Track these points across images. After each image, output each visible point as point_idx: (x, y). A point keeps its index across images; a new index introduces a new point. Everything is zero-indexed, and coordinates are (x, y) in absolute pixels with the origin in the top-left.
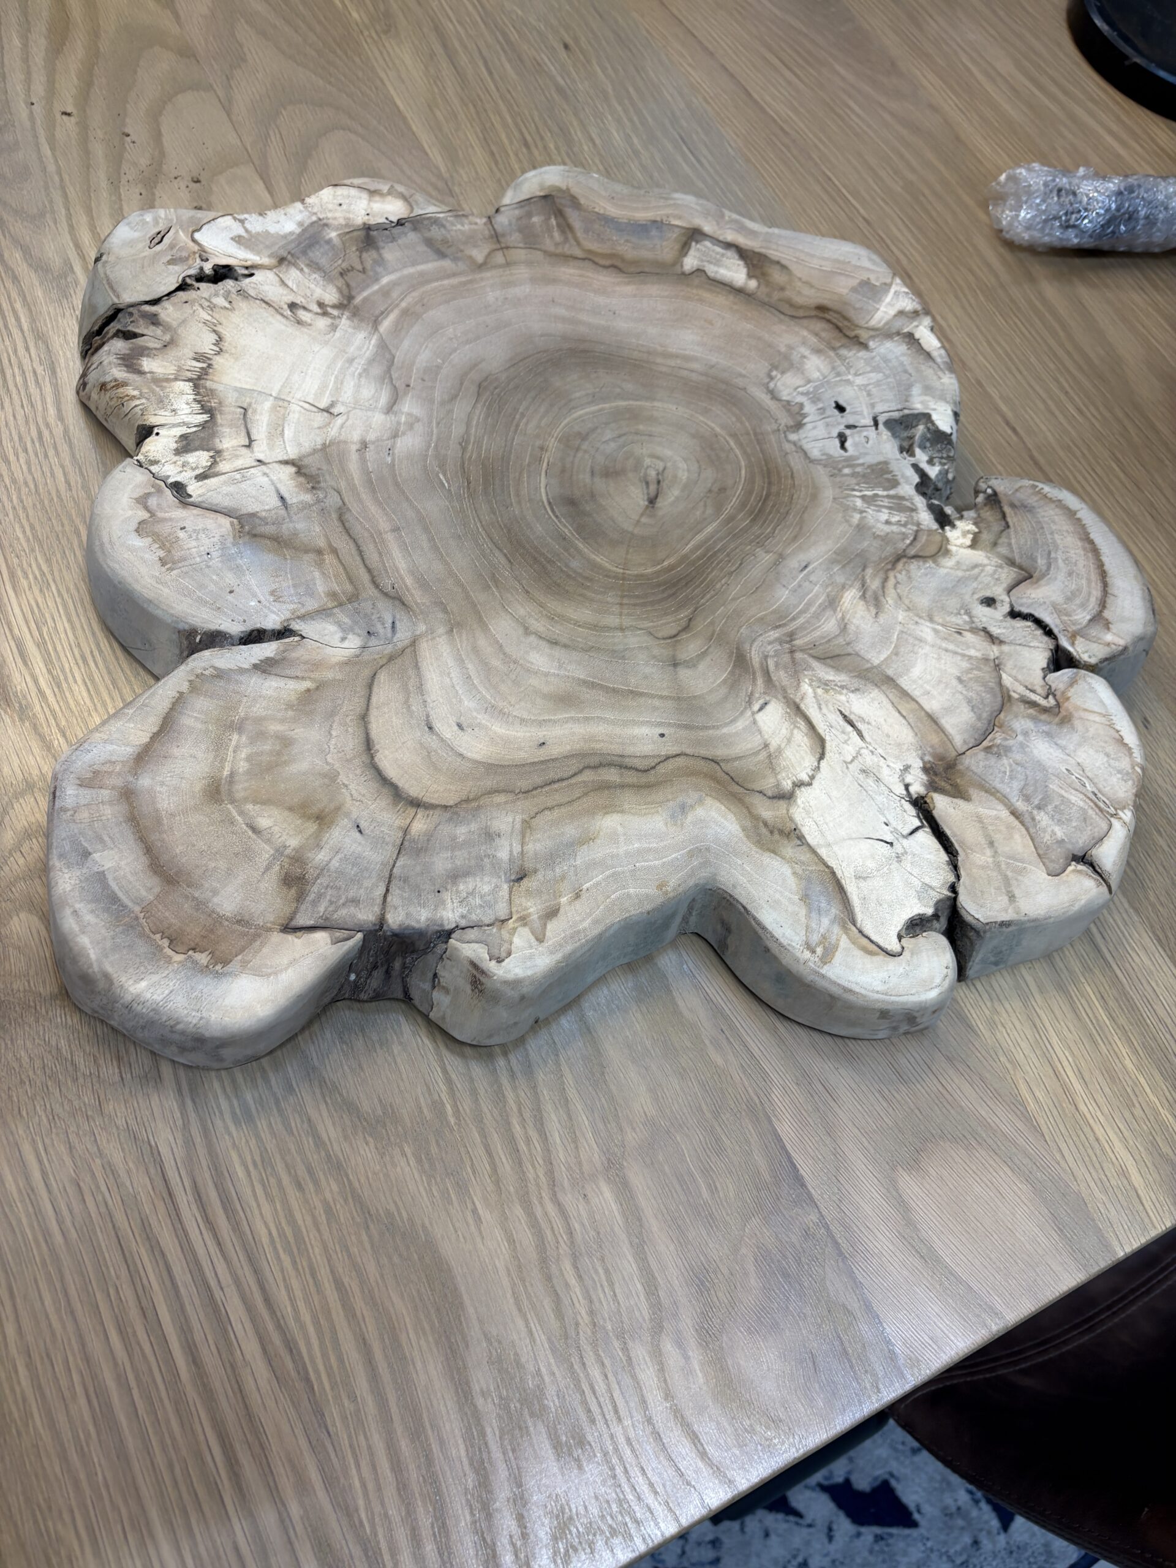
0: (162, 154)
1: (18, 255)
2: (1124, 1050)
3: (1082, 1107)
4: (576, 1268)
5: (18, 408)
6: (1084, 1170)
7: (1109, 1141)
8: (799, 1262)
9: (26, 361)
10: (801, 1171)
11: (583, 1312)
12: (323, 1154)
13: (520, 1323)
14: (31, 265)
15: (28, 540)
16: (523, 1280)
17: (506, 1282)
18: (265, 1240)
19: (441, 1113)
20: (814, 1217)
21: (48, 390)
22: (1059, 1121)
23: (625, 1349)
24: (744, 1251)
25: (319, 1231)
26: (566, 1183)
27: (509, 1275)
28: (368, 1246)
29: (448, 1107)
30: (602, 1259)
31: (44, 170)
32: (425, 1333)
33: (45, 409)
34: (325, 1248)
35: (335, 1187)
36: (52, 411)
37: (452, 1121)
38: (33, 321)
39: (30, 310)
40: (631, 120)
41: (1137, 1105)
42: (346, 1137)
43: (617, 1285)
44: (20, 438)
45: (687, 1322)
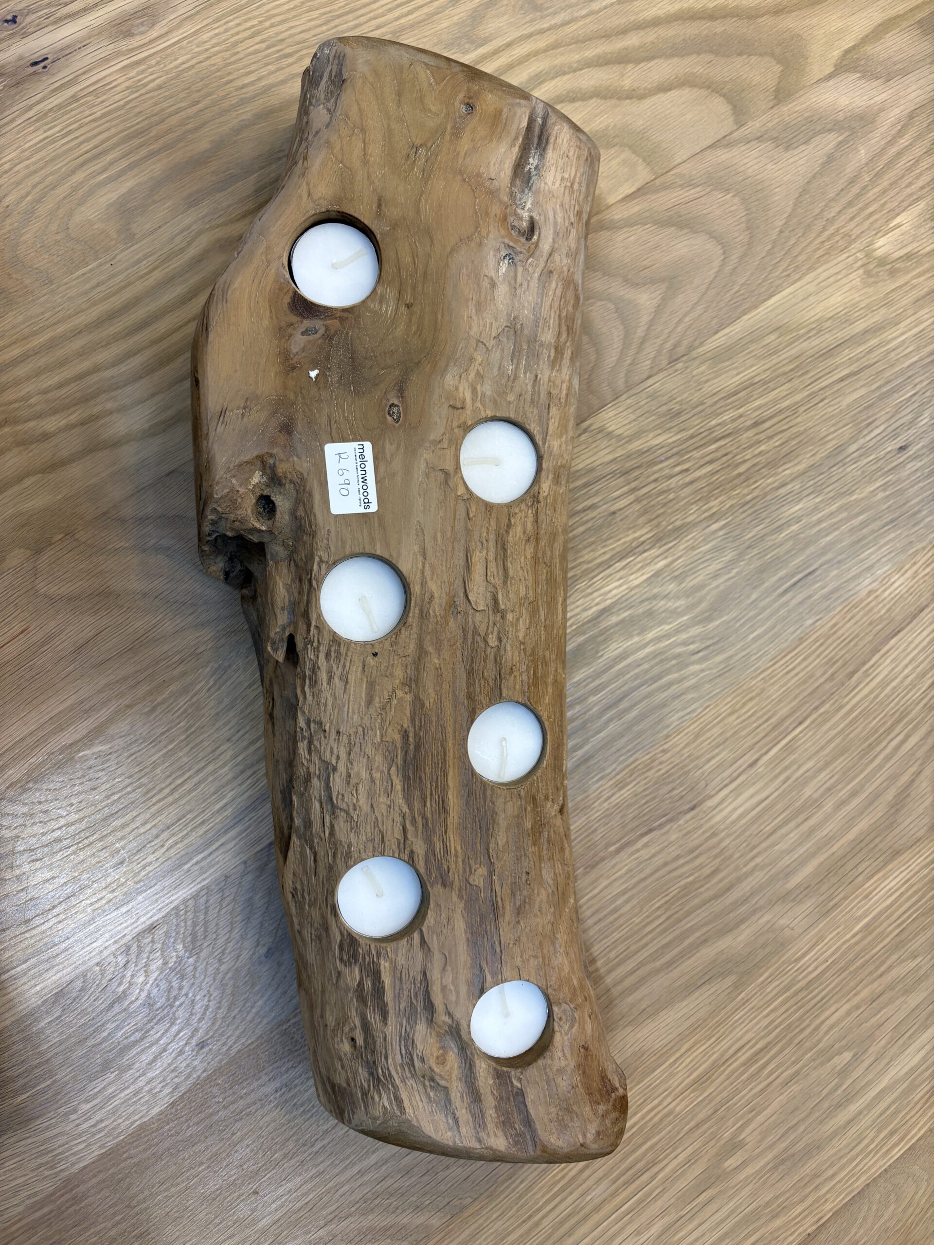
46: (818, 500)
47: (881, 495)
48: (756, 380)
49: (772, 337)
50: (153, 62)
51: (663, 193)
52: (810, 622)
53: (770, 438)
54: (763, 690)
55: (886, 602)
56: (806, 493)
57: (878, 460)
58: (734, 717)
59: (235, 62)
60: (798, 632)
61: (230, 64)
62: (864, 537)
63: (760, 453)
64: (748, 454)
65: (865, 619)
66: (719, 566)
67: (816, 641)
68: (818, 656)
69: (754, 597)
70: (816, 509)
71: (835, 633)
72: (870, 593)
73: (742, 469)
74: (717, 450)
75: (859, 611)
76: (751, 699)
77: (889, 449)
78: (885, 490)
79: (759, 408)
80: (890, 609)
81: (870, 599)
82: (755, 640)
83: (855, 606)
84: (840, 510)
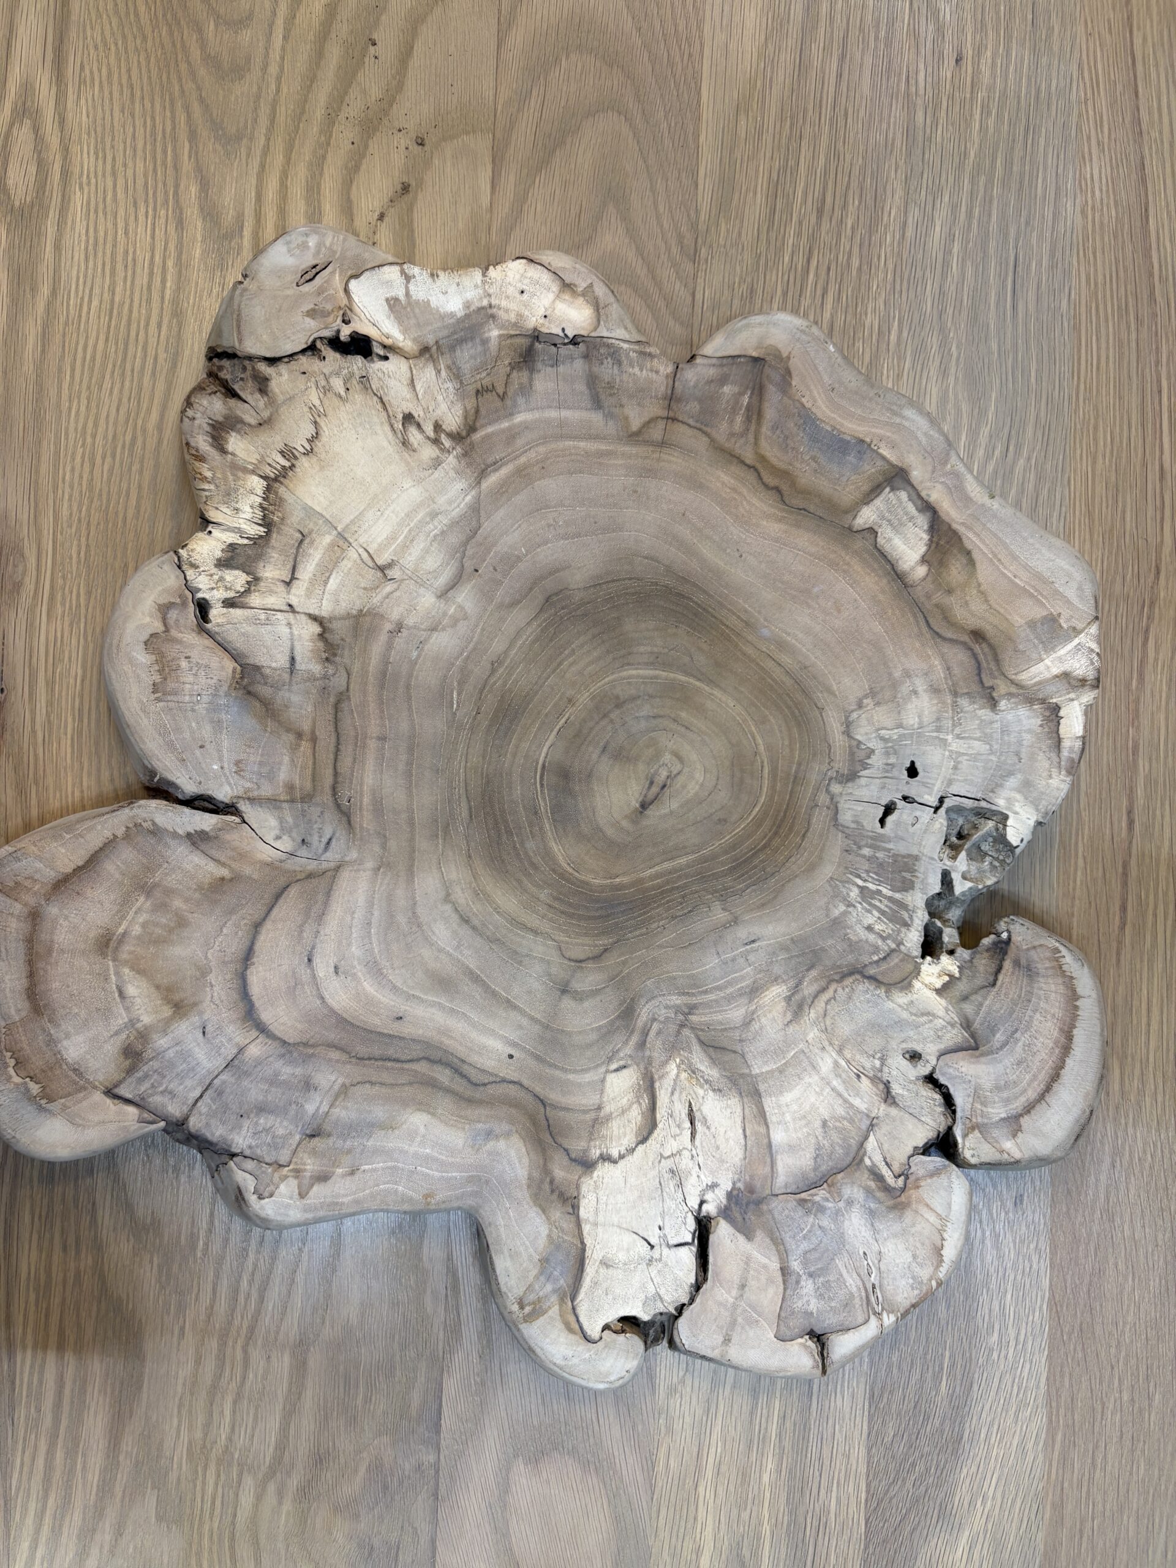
0: (400, 87)
1: (194, 189)
2: (770, 1465)
3: (701, 1489)
4: (235, 1402)
5: (125, 400)
6: (667, 1534)
7: (704, 1525)
8: (401, 1483)
9: (153, 341)
10: (442, 1422)
11: (223, 1437)
12: (93, 1233)
13: (175, 1422)
14: (202, 209)
15: (79, 562)
16: (192, 1394)
17: (179, 1389)
18: (24, 1276)
19: (193, 1247)
20: (432, 1458)
21: (161, 386)
22: (674, 1489)
23: (240, 1474)
24: (365, 1455)
25: (64, 1287)
26: (259, 1342)
27: (184, 1385)
28: (94, 1314)
29: (201, 1242)
30: (257, 1409)
31: (265, 68)
32: (105, 1394)
33: (149, 411)
34: (64, 1300)
35: (90, 1261)
36: (154, 416)
37: (199, 1254)
38: (178, 289)
39: (180, 272)
40: (970, 214)
41: (748, 1511)
42: (115, 1229)
43: (258, 1430)
44: (114, 436)
45: (294, 1482)
46: (946, 199)
47: (991, 122)
48: (775, 176)
49: (743, 122)
50: (60, 581)
51: (514, 137)
52: (1064, 303)
53: (845, 206)
54: (1096, 408)
55: (1105, 202)
56: (929, 207)
57: (951, 97)
58: (1100, 460)
59: (109, 500)
60: (1066, 324)
61: (107, 507)
62: (1022, 175)
63: (853, 228)
64: (845, 245)
65: (1106, 239)
66: (937, 363)
67: (1089, 311)
68: (1107, 321)
69: (994, 346)
70: (954, 208)
71: (1096, 284)
72: (1083, 212)
73: (855, 262)
74: (817, 275)
75: (1094, 239)
76: (1096, 428)
77: (949, 75)
78: (989, 113)
79: (805, 194)
80: (1116, 202)
81: (1090, 217)
82: (1039, 379)
83: (1086, 238)
84: (973, 181)
